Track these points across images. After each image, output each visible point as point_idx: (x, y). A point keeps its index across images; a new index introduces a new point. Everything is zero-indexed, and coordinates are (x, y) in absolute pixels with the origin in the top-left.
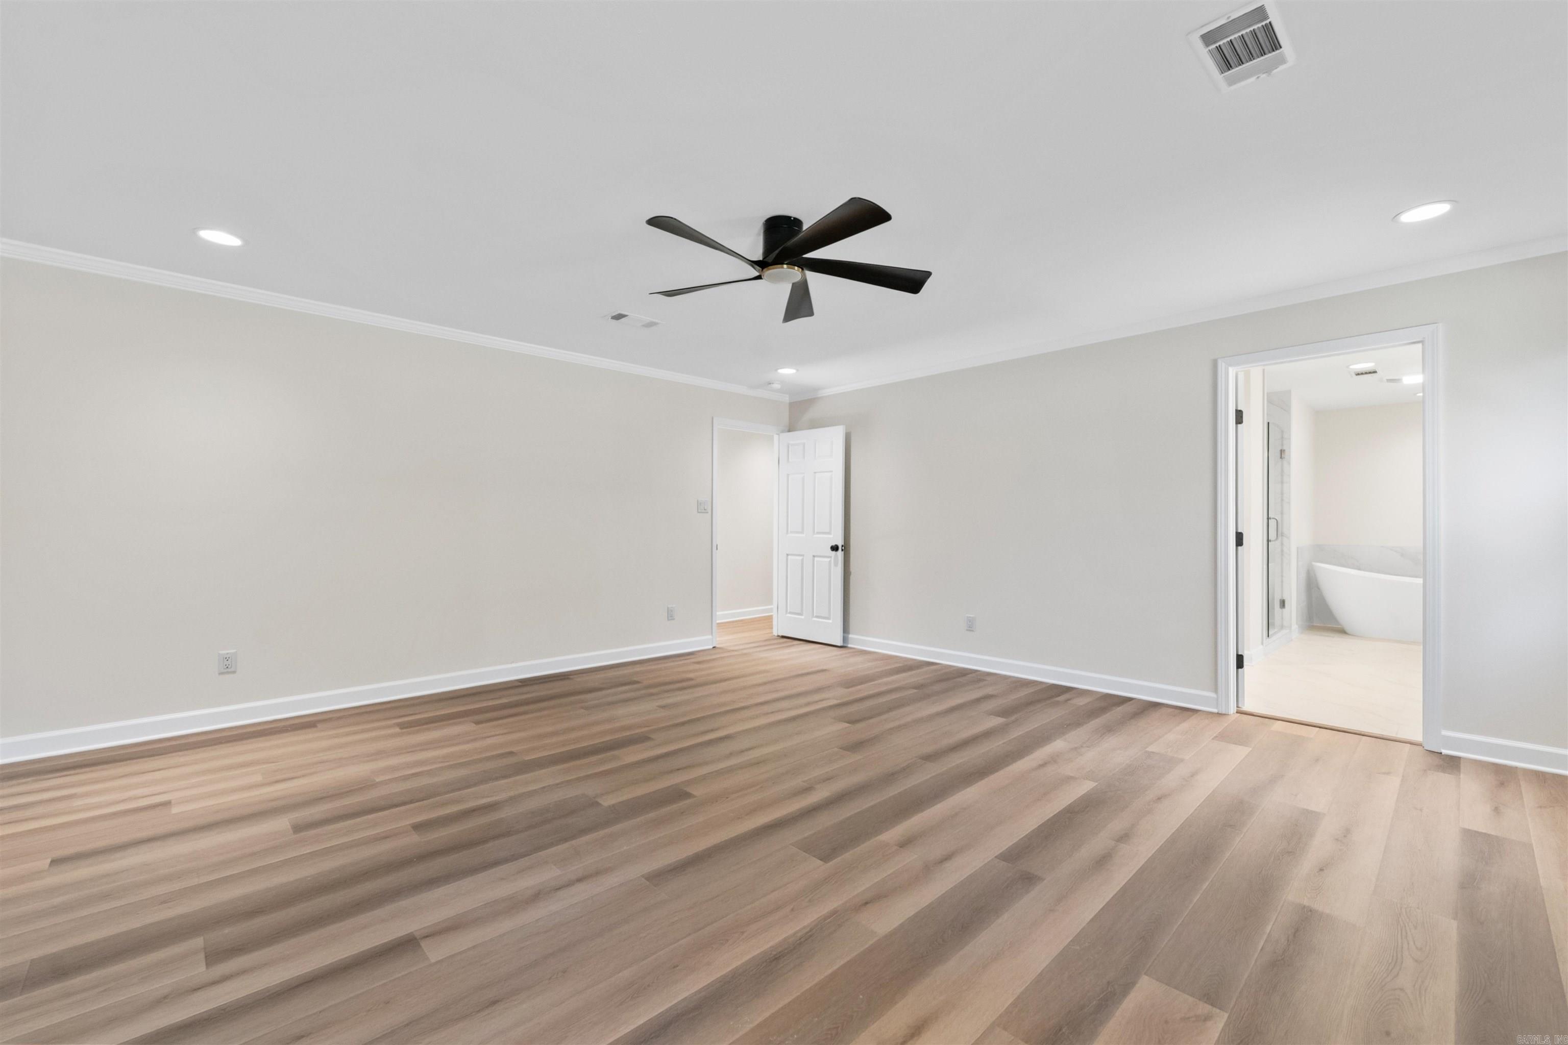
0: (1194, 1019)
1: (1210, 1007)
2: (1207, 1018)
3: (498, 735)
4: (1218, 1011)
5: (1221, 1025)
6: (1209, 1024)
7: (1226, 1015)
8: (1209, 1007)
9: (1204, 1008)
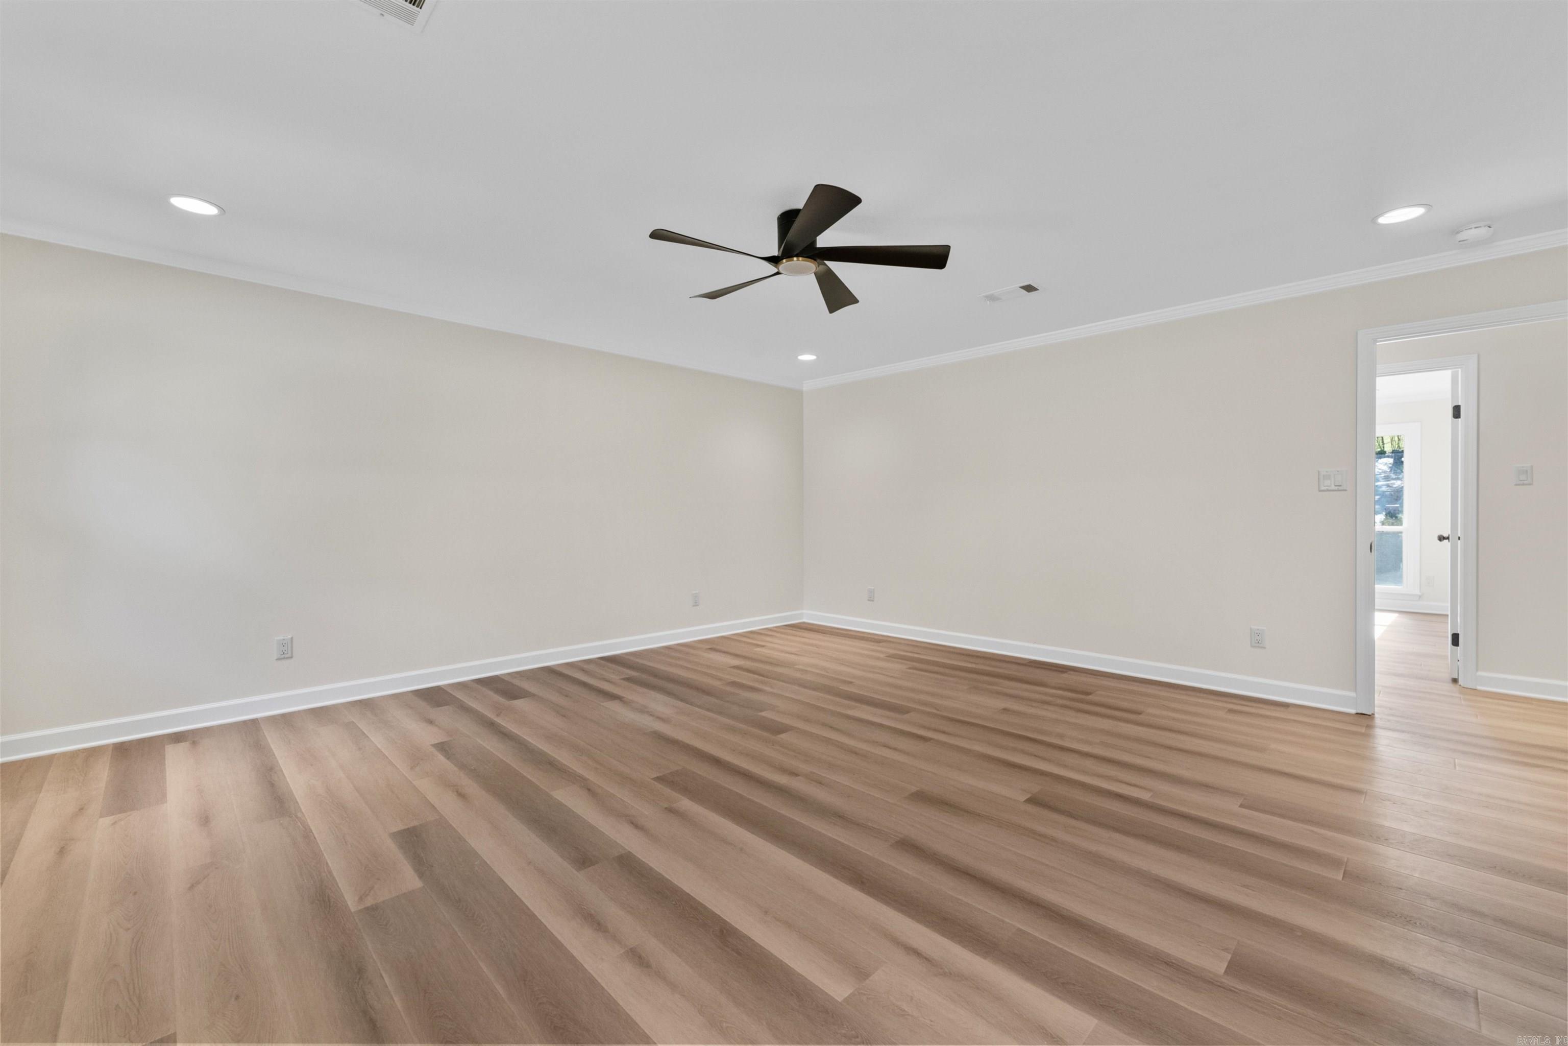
0: (367, 893)
1: (366, 906)
2: (361, 899)
3: (884, 675)
4: (360, 908)
5: (349, 903)
6: (357, 899)
7: (353, 910)
8: (369, 904)
9: (369, 902)
